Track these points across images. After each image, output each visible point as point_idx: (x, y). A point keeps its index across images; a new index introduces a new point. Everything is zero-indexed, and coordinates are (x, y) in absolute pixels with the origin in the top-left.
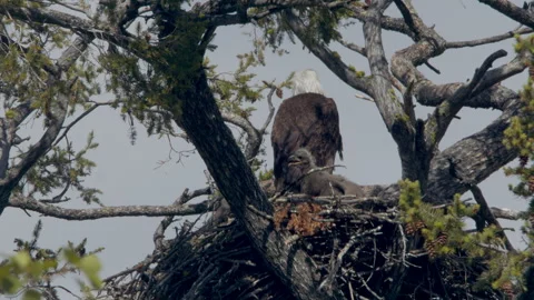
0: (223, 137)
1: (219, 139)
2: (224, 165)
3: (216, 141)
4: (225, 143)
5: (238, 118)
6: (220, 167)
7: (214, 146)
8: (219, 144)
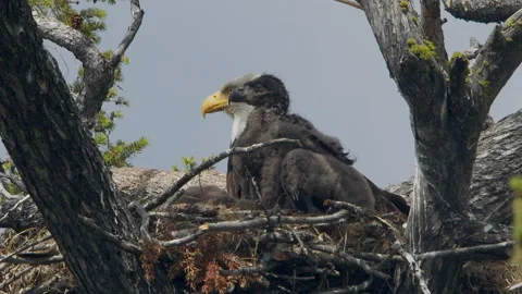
0: (38, 72)
1: (30, 78)
2: (37, 134)
3: (23, 81)
4: (43, 87)
5: (65, 31)
6: (30, 139)
7: (20, 94)
8: (31, 90)
